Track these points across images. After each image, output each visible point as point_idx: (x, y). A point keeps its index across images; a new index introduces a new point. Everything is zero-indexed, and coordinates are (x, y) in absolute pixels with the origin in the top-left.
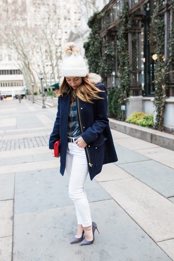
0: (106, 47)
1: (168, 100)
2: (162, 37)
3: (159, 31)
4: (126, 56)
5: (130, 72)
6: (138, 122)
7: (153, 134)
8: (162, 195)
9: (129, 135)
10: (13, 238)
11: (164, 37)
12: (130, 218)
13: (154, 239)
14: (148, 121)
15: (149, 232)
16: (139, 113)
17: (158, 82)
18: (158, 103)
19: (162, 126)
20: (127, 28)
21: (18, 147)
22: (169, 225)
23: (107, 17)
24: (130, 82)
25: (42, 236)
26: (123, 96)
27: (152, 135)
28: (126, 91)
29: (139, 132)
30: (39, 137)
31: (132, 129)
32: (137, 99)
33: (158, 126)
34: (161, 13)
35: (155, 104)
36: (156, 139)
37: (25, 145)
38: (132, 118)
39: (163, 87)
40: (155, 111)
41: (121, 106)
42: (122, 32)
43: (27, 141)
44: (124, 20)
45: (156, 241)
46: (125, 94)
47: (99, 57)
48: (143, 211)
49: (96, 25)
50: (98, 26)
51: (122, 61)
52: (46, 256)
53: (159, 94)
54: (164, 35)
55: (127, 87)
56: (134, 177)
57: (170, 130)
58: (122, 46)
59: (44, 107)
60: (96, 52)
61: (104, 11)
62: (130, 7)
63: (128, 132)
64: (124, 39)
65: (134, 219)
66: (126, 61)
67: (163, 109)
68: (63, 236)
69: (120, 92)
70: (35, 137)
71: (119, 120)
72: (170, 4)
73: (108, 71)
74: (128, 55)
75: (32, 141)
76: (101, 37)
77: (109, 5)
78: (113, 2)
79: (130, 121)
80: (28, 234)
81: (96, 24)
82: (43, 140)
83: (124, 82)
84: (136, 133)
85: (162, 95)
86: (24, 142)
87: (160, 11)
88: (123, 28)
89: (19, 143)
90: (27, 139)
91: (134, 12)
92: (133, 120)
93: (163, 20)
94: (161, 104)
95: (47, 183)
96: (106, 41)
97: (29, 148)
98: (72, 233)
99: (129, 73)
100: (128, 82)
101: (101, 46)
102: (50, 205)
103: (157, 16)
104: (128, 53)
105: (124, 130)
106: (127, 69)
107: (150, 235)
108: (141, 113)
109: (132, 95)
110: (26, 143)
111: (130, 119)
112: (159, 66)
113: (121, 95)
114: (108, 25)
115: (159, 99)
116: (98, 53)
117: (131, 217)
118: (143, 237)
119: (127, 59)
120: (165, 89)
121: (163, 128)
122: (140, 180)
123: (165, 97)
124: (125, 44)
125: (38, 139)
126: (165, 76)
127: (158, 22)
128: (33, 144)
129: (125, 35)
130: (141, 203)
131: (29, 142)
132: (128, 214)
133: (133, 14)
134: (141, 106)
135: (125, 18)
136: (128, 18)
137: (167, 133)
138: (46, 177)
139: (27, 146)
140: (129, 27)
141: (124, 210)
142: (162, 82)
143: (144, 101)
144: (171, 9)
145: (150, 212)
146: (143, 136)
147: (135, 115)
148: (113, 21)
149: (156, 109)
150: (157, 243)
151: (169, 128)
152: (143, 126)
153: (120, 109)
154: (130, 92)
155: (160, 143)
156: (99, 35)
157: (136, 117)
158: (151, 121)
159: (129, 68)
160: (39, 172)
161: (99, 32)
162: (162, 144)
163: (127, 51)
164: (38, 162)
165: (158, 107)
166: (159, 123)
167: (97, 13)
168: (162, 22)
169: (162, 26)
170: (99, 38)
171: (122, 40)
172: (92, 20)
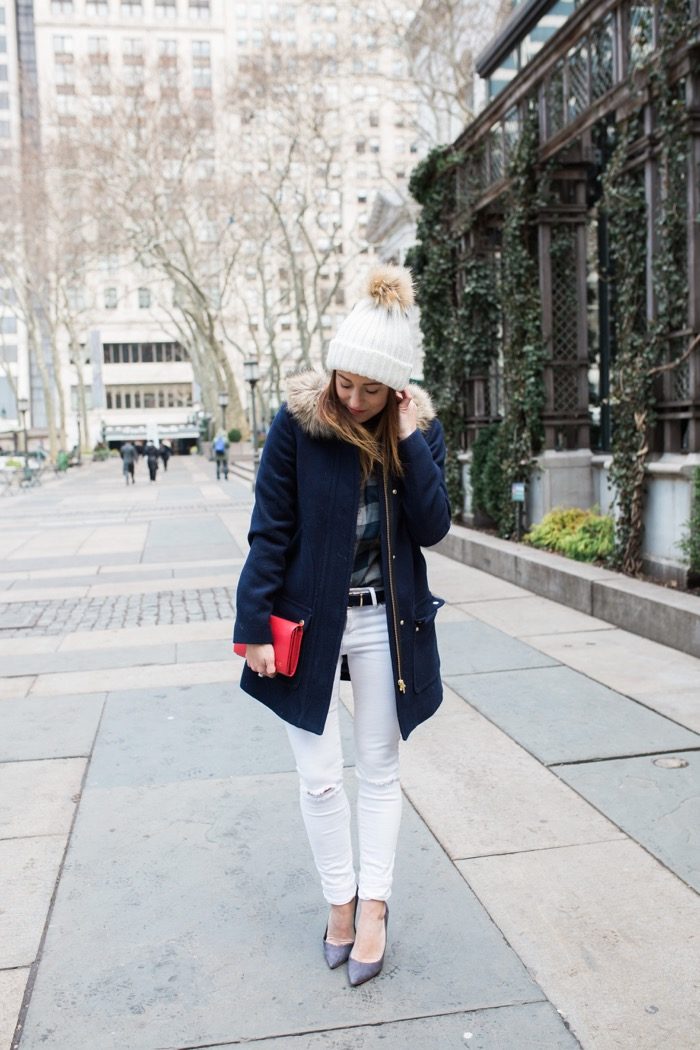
0: (469, 272)
1: (654, 466)
2: (639, 245)
3: (627, 225)
4: (530, 308)
5: (544, 363)
6: (565, 541)
7: (598, 585)
9: (528, 588)
10: (69, 839)
11: (644, 246)
13: (452, 854)
14: (595, 541)
16: (572, 512)
17: (623, 402)
18: (621, 477)
19: (636, 555)
20: (533, 210)
21: (136, 621)
22: (513, 826)
23: (471, 167)
24: (545, 400)
25: (148, 836)
26: (517, 451)
27: (595, 589)
28: (531, 430)
29: (555, 576)
30: (212, 591)
31: (535, 567)
32: (570, 459)
33: (625, 556)
34: (633, 163)
35: (613, 479)
36: (604, 603)
37: (161, 613)
38: (547, 529)
39: (639, 419)
40: (613, 503)
41: (511, 487)
42: (514, 224)
43: (170, 602)
44: (523, 182)
45: (456, 857)
46: (526, 442)
47: (445, 308)
48: (456, 794)
49: (439, 193)
50: (445, 196)
51: (515, 324)
53: (628, 444)
54: (643, 240)
55: (534, 418)
57: (664, 572)
58: (516, 272)
60: (436, 288)
61: (463, 144)
62: (544, 139)
63: (524, 577)
64: (524, 248)
65: (421, 810)
66: (529, 326)
67: (638, 499)
68: (207, 838)
69: (510, 437)
70: (198, 591)
71: (507, 536)
72: (659, 135)
73: (476, 359)
74: (538, 305)
75: (187, 602)
76: (454, 236)
77: (477, 125)
78: (489, 118)
79: (539, 539)
80: (112, 831)
83: (521, 399)
84: (548, 584)
85: (634, 449)
86: (158, 606)
87: (631, 157)
88: (521, 209)
89: (140, 609)
90: (172, 595)
91: (557, 155)
92: (549, 536)
93: (641, 189)
94: (634, 478)
95: (199, 719)
96: (470, 252)
97: (172, 623)
98: (232, 834)
99: (541, 368)
100: (535, 398)
101: (454, 266)
102: (193, 771)
103: (622, 175)
104: (538, 297)
105: (514, 573)
106: (534, 355)
107: (447, 845)
108: (579, 510)
109: (550, 448)
110: (165, 608)
111: (539, 533)
112: (629, 347)
113: (512, 447)
114: (476, 193)
115: (628, 463)
116: (442, 293)
117: (413, 806)
118: (425, 850)
119: (535, 319)
120: (644, 427)
121: (639, 565)
123: (647, 454)
124: (525, 263)
125: (207, 598)
126: (645, 382)
127: (623, 195)
128: (187, 611)
129: (527, 233)
130: (460, 776)
131: (173, 604)
133: (552, 161)
134: (584, 487)
135: (527, 176)
136: (538, 176)
137: (652, 581)
138: (200, 704)
139: (166, 616)
140: (540, 208)
142: (635, 401)
143: (595, 469)
144: (663, 155)
145: (475, 797)
146: (567, 592)
147: (557, 520)
148: (492, 179)
149: (616, 498)
151: (661, 565)
152: (579, 557)
153: (510, 498)
154: (544, 436)
155: (617, 617)
156: (448, 229)
157: (560, 526)
158: (606, 540)
159: (539, 348)
160: (183, 692)
161: (447, 217)
162: (621, 616)
163: (532, 290)
164: (188, 666)
165: (624, 491)
166: (628, 546)
167: (440, 150)
168: (637, 194)
169: (637, 208)
170: (446, 237)
171: (515, 250)
172: (424, 174)
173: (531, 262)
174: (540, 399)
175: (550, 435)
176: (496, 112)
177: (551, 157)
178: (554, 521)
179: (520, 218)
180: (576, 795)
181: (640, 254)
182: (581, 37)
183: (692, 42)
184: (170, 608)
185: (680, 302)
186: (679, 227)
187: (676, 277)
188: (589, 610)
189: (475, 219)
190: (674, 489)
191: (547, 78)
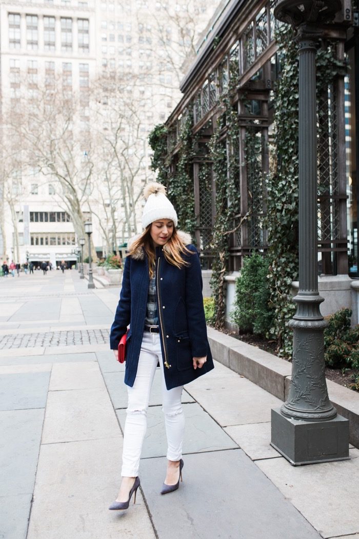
1: (228, 278)
2: (224, 175)
3: (219, 166)
4: (189, 202)
5: (195, 228)
11: (226, 175)
13: (43, 442)
17: (215, 247)
18: (215, 282)
20: (190, 157)
22: (78, 432)
23: (171, 134)
34: (222, 138)
39: (221, 255)
40: (212, 295)
42: (182, 163)
44: (186, 143)
48: (65, 420)
49: (159, 146)
50: (163, 148)
53: (217, 267)
54: (226, 173)
57: (232, 327)
58: (183, 185)
59: (91, 286)
62: (195, 124)
64: (187, 174)
66: (189, 210)
67: (221, 293)
74: (193, 201)
76: (166, 166)
77: (173, 115)
78: (177, 113)
81: (160, 144)
85: (220, 269)
87: (221, 135)
88: (185, 156)
90: (11, 336)
91: (199, 131)
93: (225, 150)
94: (219, 283)
99: (194, 231)
104: (193, 197)
106: (190, 224)
114: (173, 147)
115: (217, 276)
118: (32, 440)
119: (191, 207)
120: (223, 259)
121: (222, 324)
123: (225, 272)
124: (187, 181)
125: (27, 338)
126: (223, 238)
128: (13, 343)
129: (188, 167)
130: (74, 413)
131: (9, 340)
135: (188, 141)
136: (192, 141)
140: (194, 155)
142: (219, 247)
145: (72, 421)
149: (213, 292)
150: (42, 445)
156: (164, 163)
159: (193, 221)
161: (163, 157)
163: (190, 194)
165: (216, 289)
167: (160, 126)
168: (223, 152)
169: (222, 158)
171: (183, 175)
172: (153, 136)
176: (179, 110)
177: (197, 133)
179: (185, 160)
181: (224, 179)
182: (205, 80)
183: (238, 87)
184: (6, 342)
185: (237, 202)
186: (237, 168)
189: (172, 159)
190: (233, 287)
191: (197, 97)
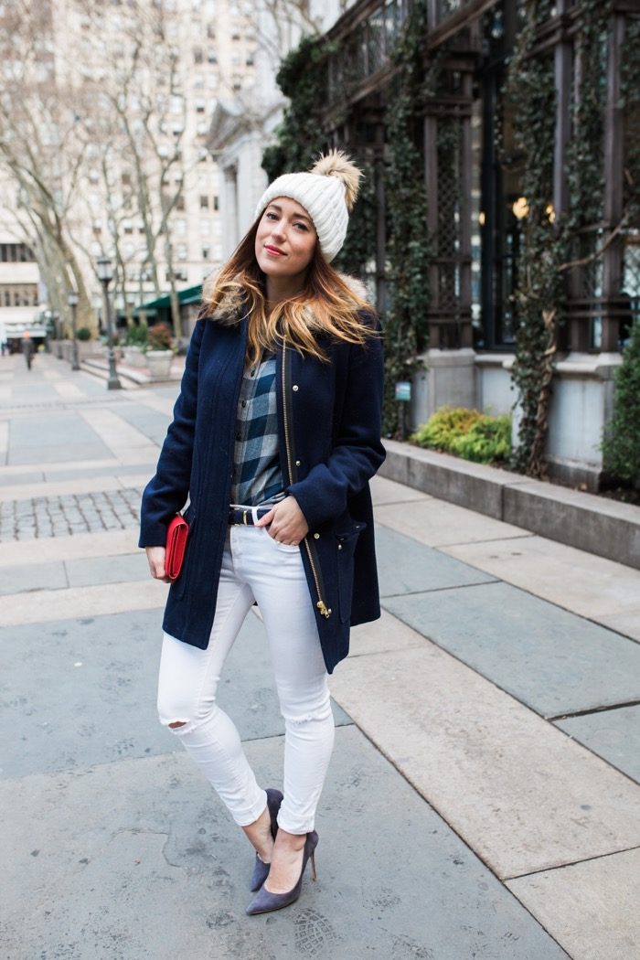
1: (562, 366)
2: (547, 135)
3: (535, 112)
4: (415, 203)
5: (429, 260)
6: (458, 442)
7: (510, 489)
8: (531, 709)
9: (423, 490)
11: (552, 136)
12: (414, 793)
13: (497, 870)
14: (491, 442)
15: (478, 844)
16: (459, 411)
17: (530, 298)
18: (527, 377)
19: (541, 458)
20: (420, 101)
21: (13, 533)
22: (552, 817)
23: (346, 56)
24: (431, 297)
25: (85, 861)
26: (401, 349)
27: (505, 493)
28: (416, 329)
29: (457, 479)
30: (90, 496)
31: (432, 469)
32: (454, 359)
33: (529, 459)
34: (541, 47)
35: (518, 378)
36: (518, 508)
37: (39, 524)
38: (435, 429)
39: (548, 317)
40: (516, 404)
41: (394, 386)
42: (400, 115)
43: (47, 510)
44: (410, 70)
45: (504, 875)
46: (411, 339)
48: (461, 768)
49: (309, 86)
50: (317, 90)
51: (401, 219)
52: (99, 935)
53: (533, 343)
54: (552, 129)
55: (420, 316)
56: (434, 643)
57: (571, 475)
58: (402, 165)
59: (115, 386)
61: (339, 33)
62: (433, 24)
63: (419, 478)
64: (410, 140)
65: (429, 797)
66: (415, 221)
67: (545, 400)
68: (166, 859)
69: (393, 335)
70: (75, 497)
71: (389, 435)
72: (574, 15)
74: (424, 200)
75: (66, 510)
76: (327, 130)
77: (356, 11)
79: (427, 439)
81: (309, 81)
82: (105, 508)
83: (406, 296)
84: (448, 486)
85: (541, 347)
86: (34, 515)
87: (539, 41)
88: (408, 99)
89: (15, 519)
90: (48, 502)
91: (447, 42)
92: (437, 436)
93: (550, 75)
94: (540, 378)
95: (113, 664)
96: (344, 147)
97: (53, 535)
98: (199, 851)
99: (427, 265)
100: (421, 296)
102: (123, 746)
103: (527, 60)
104: (423, 192)
105: (406, 473)
106: (420, 251)
107: (485, 855)
108: (466, 410)
109: (434, 347)
110: (42, 517)
111: (427, 432)
112: (535, 242)
113: (396, 345)
114: (352, 85)
115: (533, 362)
117: (415, 789)
118: (456, 863)
119: (421, 215)
120: (553, 325)
121: (544, 467)
122: (455, 653)
123: (554, 354)
124: (411, 156)
125: (86, 504)
126: (555, 279)
127: (532, 80)
128: (67, 520)
129: (412, 125)
130: (453, 739)
131: (51, 512)
132: (407, 779)
133: (443, 48)
134: (467, 386)
135: (414, 64)
136: (426, 64)
137: (560, 484)
138: (110, 644)
139: (45, 528)
140: (428, 98)
141: (392, 763)
142: (543, 298)
143: (478, 370)
144: (580, 36)
145: (485, 772)
146: (472, 496)
147: (446, 419)
148: (371, 71)
149: (520, 396)
150: (507, 883)
151: (566, 468)
152: (474, 457)
153: (394, 397)
154: (428, 334)
155: (534, 523)
156: (320, 123)
157: (448, 426)
158: (503, 442)
159: (424, 245)
160: (85, 627)
161: (319, 111)
162: (539, 523)
163: (418, 184)
164: (85, 590)
165: (530, 392)
166: (533, 448)
167: (313, 39)
168: (546, 80)
169: (546, 94)
170: (318, 131)
171: (401, 142)
173: (417, 155)
174: (426, 297)
175: (434, 334)
177: (440, 45)
178: (443, 422)
179: (406, 109)
180: (604, 765)
181: (548, 144)
184: (48, 518)
185: (597, 194)
186: (595, 112)
187: (593, 168)
188: (498, 515)
189: (350, 112)
190: (584, 389)
